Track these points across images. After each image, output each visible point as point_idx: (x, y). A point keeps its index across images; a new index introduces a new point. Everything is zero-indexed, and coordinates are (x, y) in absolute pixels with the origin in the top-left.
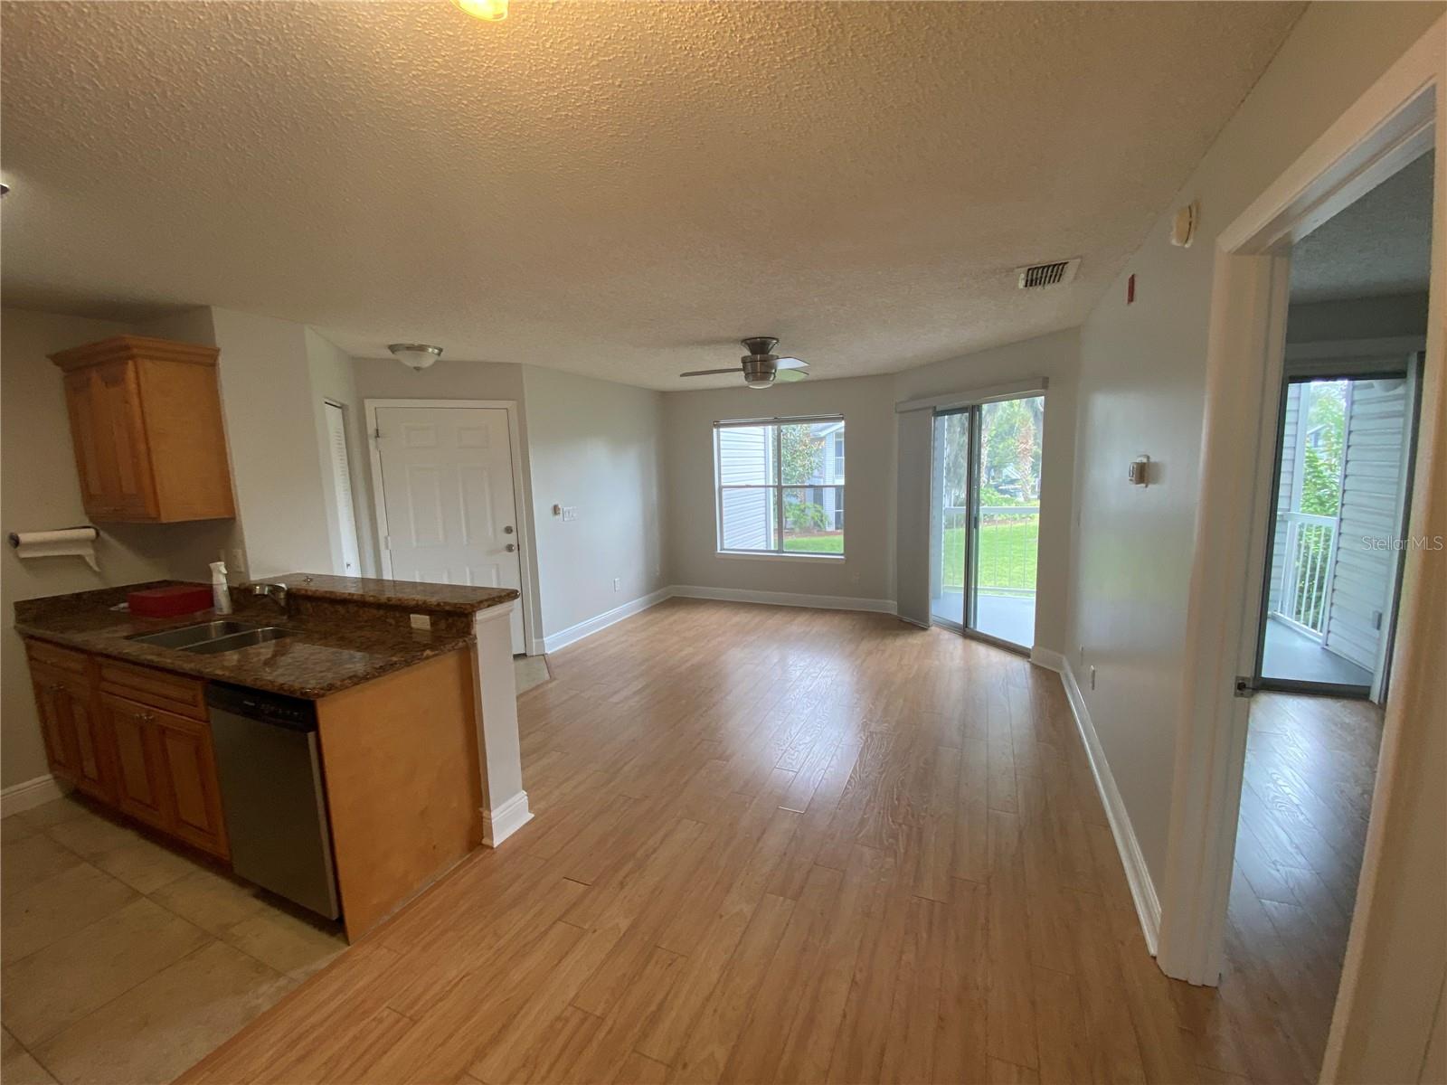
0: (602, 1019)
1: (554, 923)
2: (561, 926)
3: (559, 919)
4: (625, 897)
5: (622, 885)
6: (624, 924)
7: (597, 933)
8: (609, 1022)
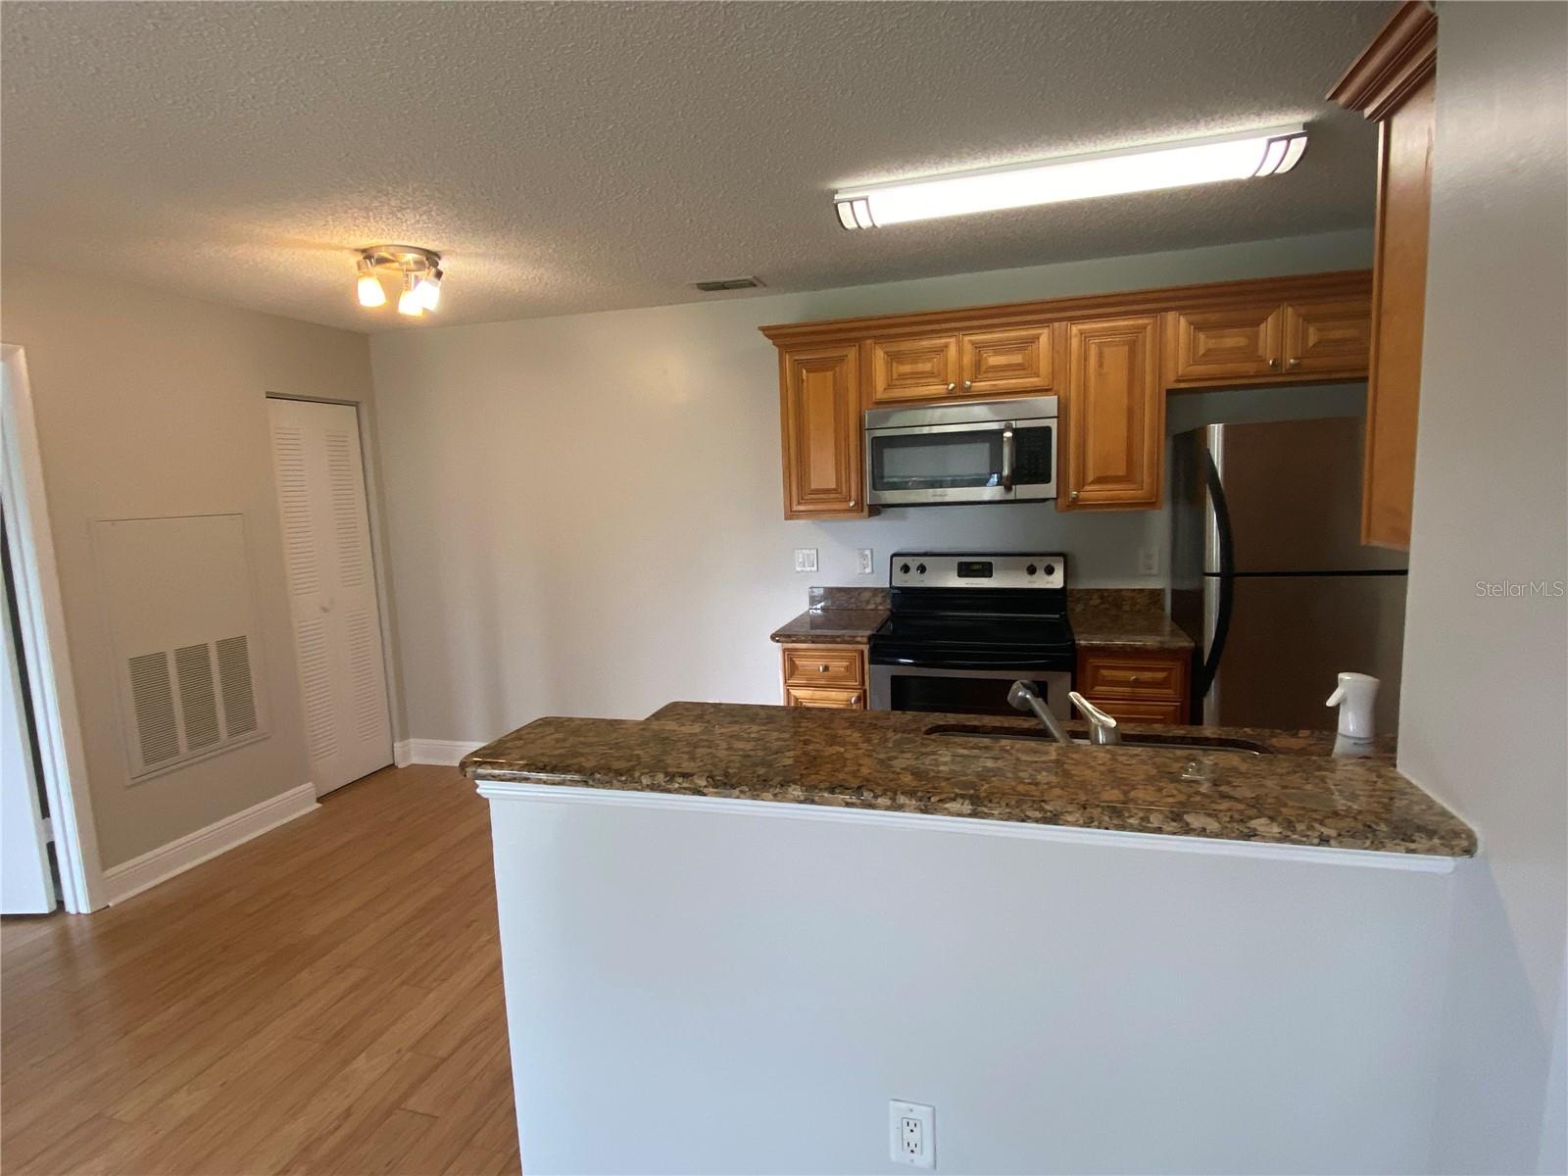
0: (403, 983)
1: (449, 1056)
2: (442, 1052)
3: (444, 1060)
4: (348, 1096)
5: (348, 1113)
6: (360, 1062)
7: (397, 1049)
8: (399, 980)
